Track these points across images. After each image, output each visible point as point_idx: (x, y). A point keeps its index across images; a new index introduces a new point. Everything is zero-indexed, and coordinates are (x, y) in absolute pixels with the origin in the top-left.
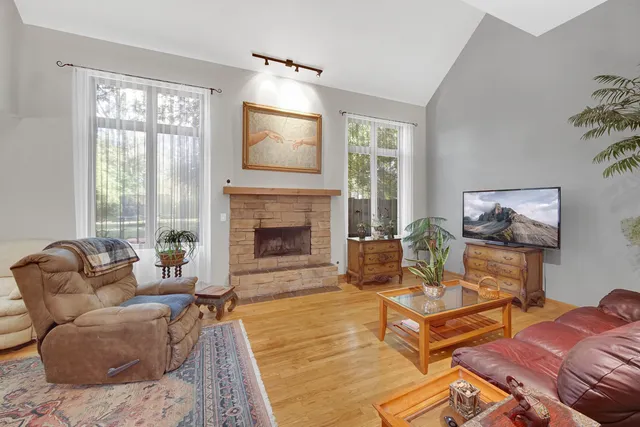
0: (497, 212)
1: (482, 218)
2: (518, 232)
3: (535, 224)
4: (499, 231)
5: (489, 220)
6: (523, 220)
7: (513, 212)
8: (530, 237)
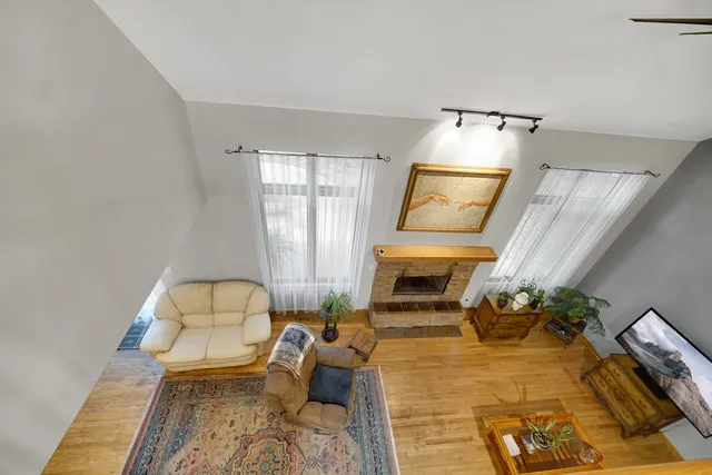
0: (671, 357)
1: (649, 346)
2: (677, 390)
3: (702, 402)
4: (658, 371)
5: (655, 354)
6: (691, 388)
7: (689, 374)
8: (684, 403)
